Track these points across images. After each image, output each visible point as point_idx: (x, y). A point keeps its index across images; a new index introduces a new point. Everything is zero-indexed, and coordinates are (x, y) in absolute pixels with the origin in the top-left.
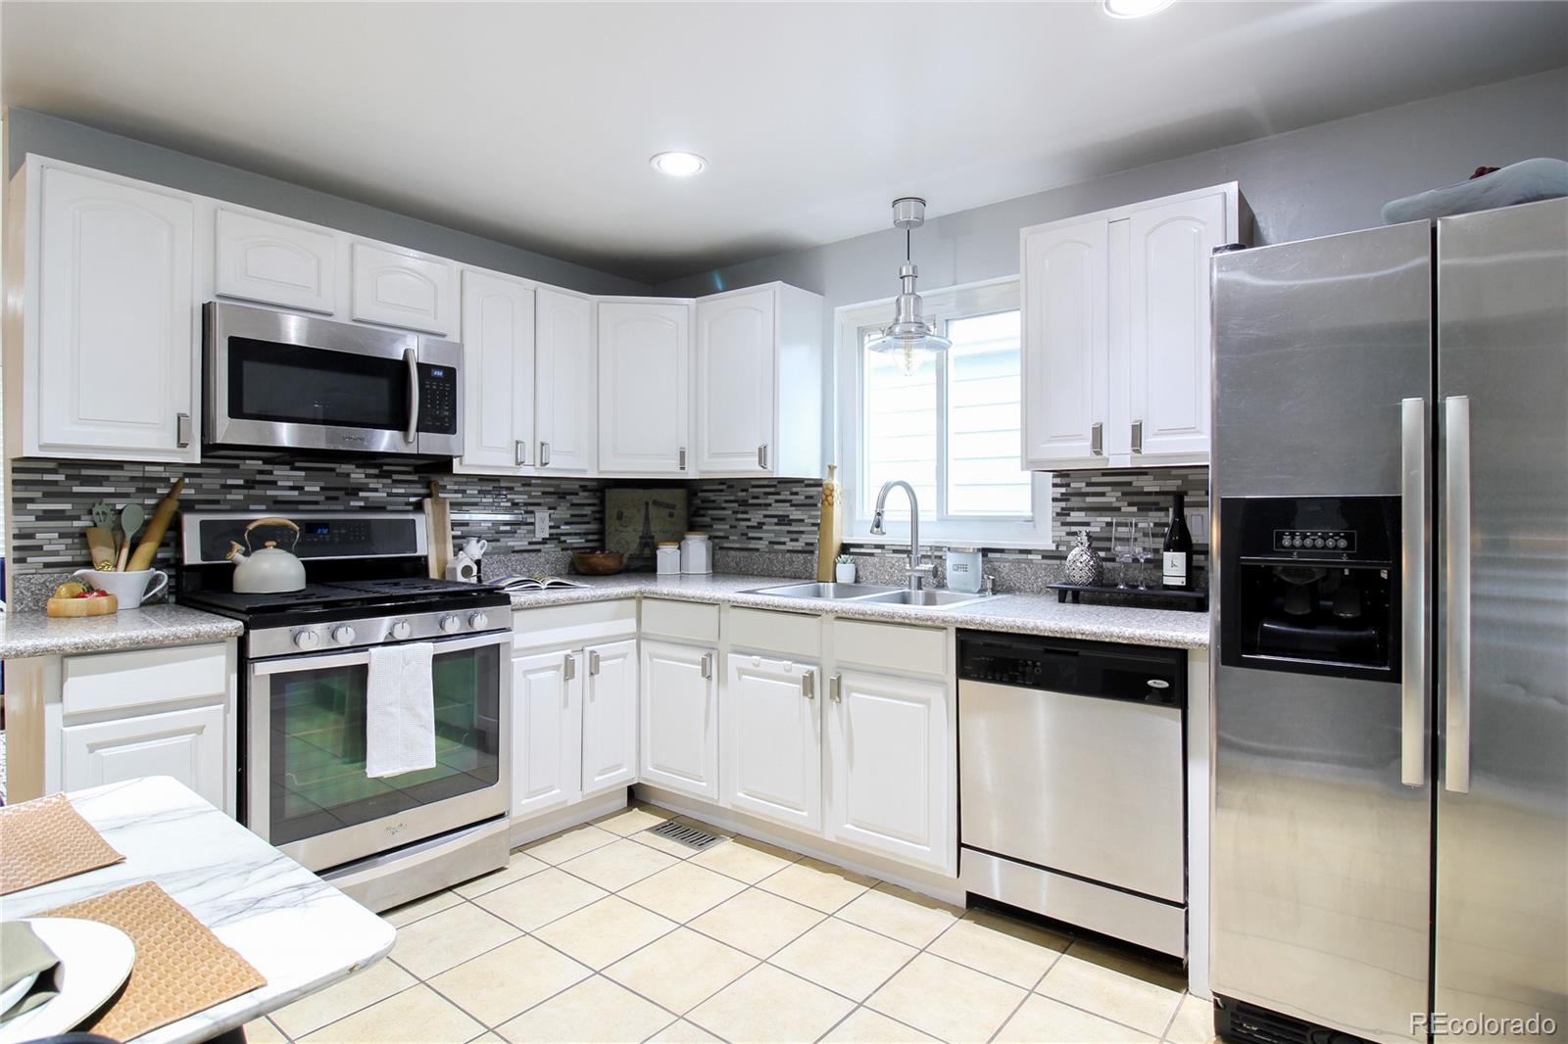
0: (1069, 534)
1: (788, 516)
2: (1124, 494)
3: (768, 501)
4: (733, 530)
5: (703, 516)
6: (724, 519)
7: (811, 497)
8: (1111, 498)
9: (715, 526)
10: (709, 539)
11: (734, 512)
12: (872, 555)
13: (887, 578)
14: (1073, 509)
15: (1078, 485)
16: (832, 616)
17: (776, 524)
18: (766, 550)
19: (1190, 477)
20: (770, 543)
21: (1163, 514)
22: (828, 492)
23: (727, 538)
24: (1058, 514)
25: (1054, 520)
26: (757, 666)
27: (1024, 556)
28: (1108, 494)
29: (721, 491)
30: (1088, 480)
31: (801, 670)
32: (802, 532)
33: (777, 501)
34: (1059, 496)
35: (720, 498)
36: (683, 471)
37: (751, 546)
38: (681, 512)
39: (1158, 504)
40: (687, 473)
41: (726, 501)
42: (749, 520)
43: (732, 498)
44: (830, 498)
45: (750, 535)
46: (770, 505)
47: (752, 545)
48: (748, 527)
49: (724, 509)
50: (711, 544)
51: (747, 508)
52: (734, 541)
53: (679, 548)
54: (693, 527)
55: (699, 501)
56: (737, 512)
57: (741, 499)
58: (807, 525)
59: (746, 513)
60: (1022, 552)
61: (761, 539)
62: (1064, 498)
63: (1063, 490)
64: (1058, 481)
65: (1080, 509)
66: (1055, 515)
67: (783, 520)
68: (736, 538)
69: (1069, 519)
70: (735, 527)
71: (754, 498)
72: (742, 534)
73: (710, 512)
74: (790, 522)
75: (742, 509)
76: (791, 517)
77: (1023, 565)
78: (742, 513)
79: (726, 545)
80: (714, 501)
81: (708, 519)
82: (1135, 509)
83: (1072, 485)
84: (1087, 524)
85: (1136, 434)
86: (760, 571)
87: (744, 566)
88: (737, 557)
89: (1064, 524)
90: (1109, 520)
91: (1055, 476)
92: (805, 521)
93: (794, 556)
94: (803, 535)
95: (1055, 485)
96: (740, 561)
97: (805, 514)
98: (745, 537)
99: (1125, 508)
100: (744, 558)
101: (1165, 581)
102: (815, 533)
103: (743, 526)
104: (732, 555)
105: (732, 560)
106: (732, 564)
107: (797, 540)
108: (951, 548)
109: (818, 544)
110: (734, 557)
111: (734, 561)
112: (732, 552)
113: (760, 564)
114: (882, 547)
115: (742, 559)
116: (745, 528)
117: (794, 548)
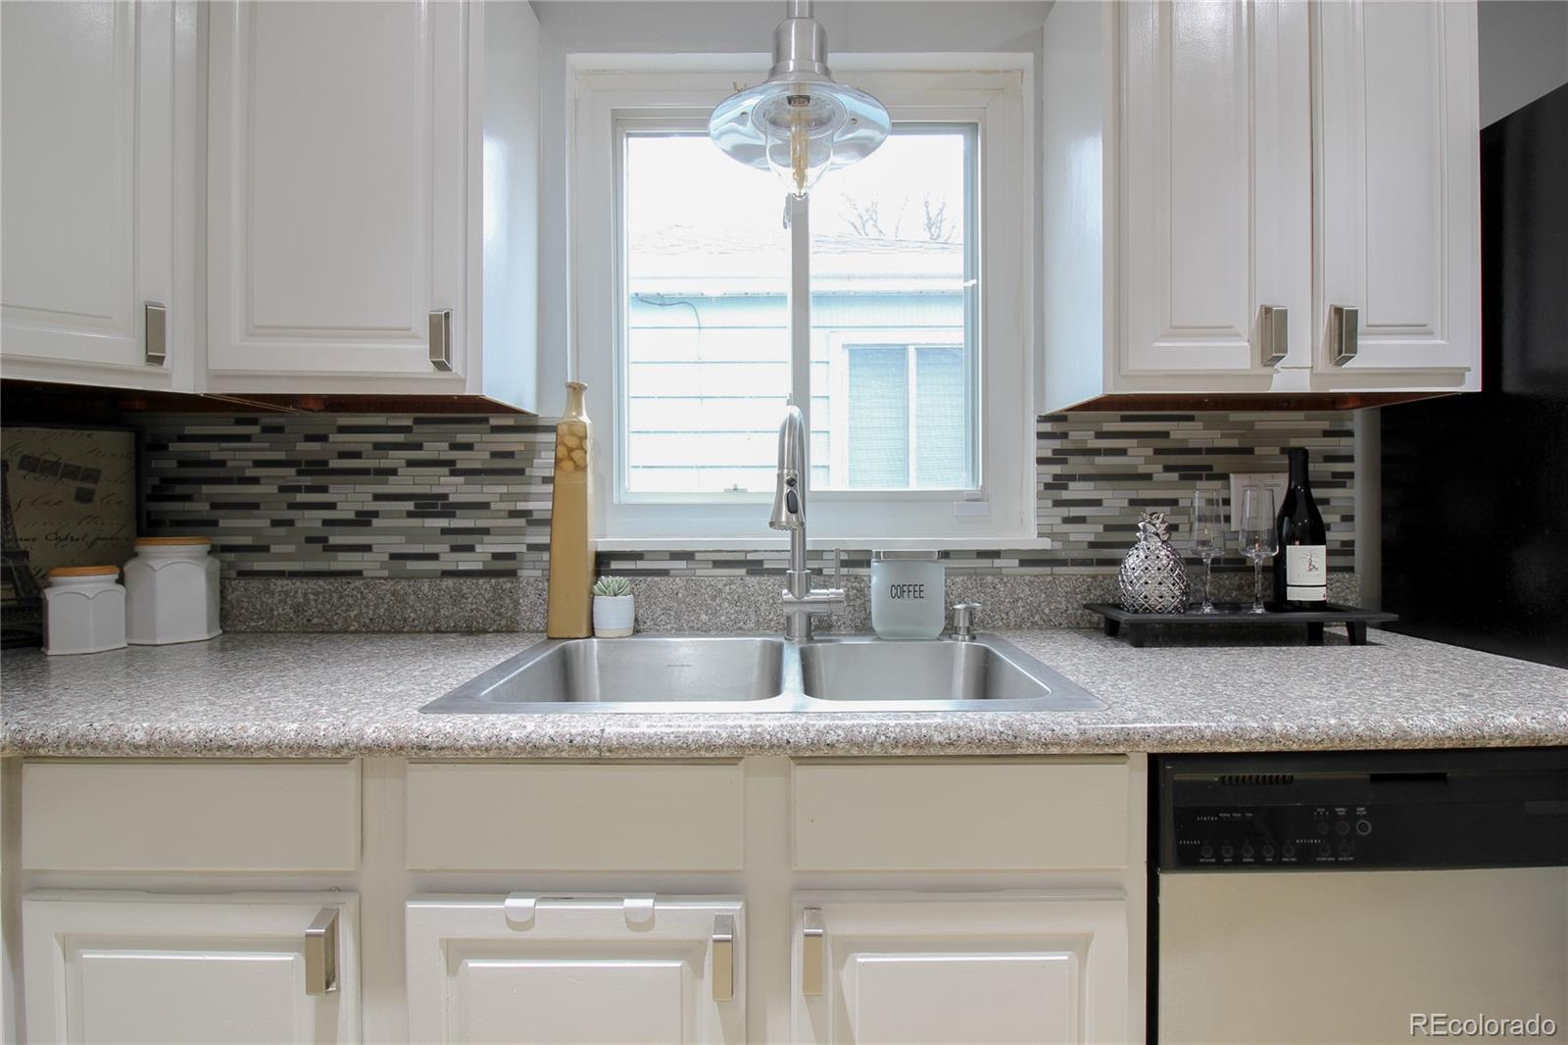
0: (1067, 520)
1: (445, 496)
2: (1157, 452)
3: (384, 464)
4: (282, 531)
5: (188, 498)
6: (255, 506)
7: (510, 455)
8: (1138, 457)
9: (222, 523)
10: (209, 553)
11: (283, 489)
12: (664, 573)
13: (704, 617)
14: (1072, 478)
15: (1082, 435)
17: (410, 514)
18: (385, 573)
19: (1257, 426)
20: (394, 557)
21: (1218, 484)
22: (572, 442)
23: (266, 549)
24: (1048, 486)
25: (1040, 497)
26: (529, 924)
27: (985, 563)
28: (1130, 452)
29: (247, 438)
30: (1098, 429)
32: (486, 531)
33: (411, 463)
34: (1049, 454)
35: (239, 457)
36: (154, 369)
37: (335, 566)
38: (115, 485)
39: (1210, 468)
40: (167, 376)
41: (258, 464)
42: (332, 506)
43: (281, 456)
44: (576, 454)
45: (333, 540)
46: (393, 472)
47: (344, 562)
48: (327, 523)
49: (255, 481)
50: (217, 564)
51: (320, 480)
52: (285, 554)
53: (121, 581)
54: (151, 525)
55: (174, 464)
56: (297, 489)
57: (304, 457)
58: (498, 515)
59: (324, 489)
61: (367, 548)
62: (1059, 457)
63: (1057, 444)
64: (1048, 427)
65: (1084, 478)
66: (1042, 488)
67: (429, 505)
68: (291, 549)
69: (1065, 495)
70: (290, 523)
71: (343, 455)
72: (310, 540)
73: (206, 489)
74: (449, 510)
75: (307, 481)
76: (452, 499)
77: (989, 579)
78: (310, 489)
79: (258, 566)
80: (222, 463)
81: (205, 507)
82: (1175, 476)
83: (1073, 435)
84: (1098, 503)
85: (1345, 330)
86: (367, 621)
87: (319, 611)
88: (296, 592)
89: (1057, 503)
90: (1134, 495)
91: (1043, 419)
92: (493, 506)
93: (466, 585)
94: (486, 538)
95: (1041, 436)
96: (307, 601)
97: (491, 491)
98: (320, 546)
99: (1159, 475)
100: (317, 594)
101: (1293, 595)
102: (519, 532)
103: (312, 520)
104: (280, 588)
105: (280, 601)
106: (280, 609)
107: (470, 549)
108: (878, 553)
109: (533, 556)
110: (287, 593)
111: (286, 603)
112: (280, 582)
113: (367, 606)
114: (687, 556)
115: (312, 597)
116: (319, 524)
117: (462, 567)
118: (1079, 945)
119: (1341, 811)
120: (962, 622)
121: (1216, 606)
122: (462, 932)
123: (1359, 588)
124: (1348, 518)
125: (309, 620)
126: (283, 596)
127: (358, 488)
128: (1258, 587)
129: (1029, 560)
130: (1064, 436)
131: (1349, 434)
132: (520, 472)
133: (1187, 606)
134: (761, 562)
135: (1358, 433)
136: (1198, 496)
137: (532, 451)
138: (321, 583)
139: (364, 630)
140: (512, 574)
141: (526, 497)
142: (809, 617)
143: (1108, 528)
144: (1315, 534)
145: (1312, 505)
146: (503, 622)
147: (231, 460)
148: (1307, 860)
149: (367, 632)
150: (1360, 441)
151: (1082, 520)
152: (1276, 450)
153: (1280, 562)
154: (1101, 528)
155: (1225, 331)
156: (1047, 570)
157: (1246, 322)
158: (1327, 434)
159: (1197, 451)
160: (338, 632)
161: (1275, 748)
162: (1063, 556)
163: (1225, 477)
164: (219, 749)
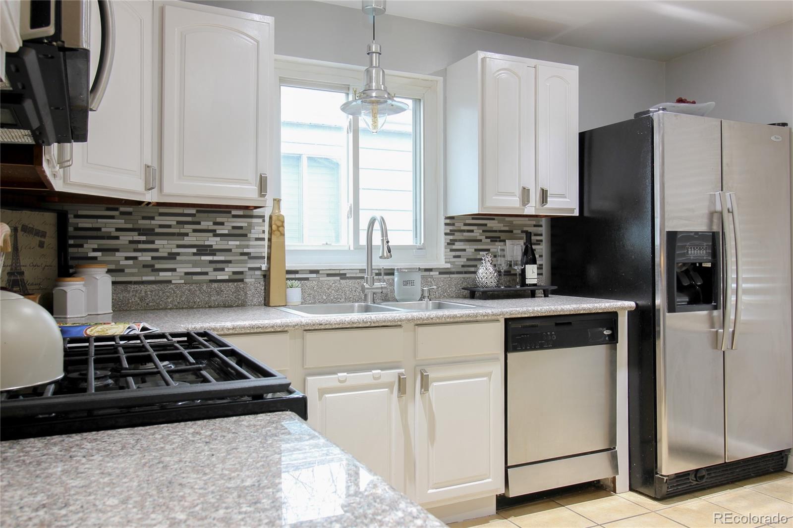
0: (455, 257)
1: (211, 246)
2: (484, 231)
3: (182, 231)
4: (129, 262)
5: (80, 246)
6: (117, 250)
7: (241, 228)
8: (477, 233)
10: (107, 272)
11: (131, 242)
12: (307, 279)
13: (324, 297)
14: (456, 241)
15: (459, 225)
17: (194, 254)
18: (183, 281)
19: (514, 223)
20: (187, 274)
21: (502, 243)
22: (279, 224)
23: (122, 271)
24: (448, 244)
25: (446, 248)
26: (345, 381)
27: (427, 273)
28: (475, 231)
29: (112, 217)
30: (464, 222)
31: (390, 375)
32: (230, 262)
33: (195, 231)
34: (448, 231)
35: (109, 226)
36: (146, 192)
37: (158, 278)
38: (51, 239)
39: (499, 237)
41: (118, 230)
42: (157, 250)
43: (130, 226)
44: (281, 229)
45: (157, 266)
46: (187, 235)
47: (163, 275)
48: (153, 258)
49: (117, 238)
51: (151, 238)
52: (133, 273)
56: (139, 242)
57: (142, 227)
58: (235, 254)
59: (153, 242)
60: (427, 270)
61: (174, 270)
62: (452, 233)
63: (451, 228)
64: (448, 221)
65: (460, 241)
66: (446, 244)
67: (203, 250)
68: (135, 270)
69: (454, 247)
70: (135, 258)
71: (162, 226)
72: (144, 266)
73: (90, 242)
74: (212, 251)
75: (143, 238)
76: (214, 247)
77: (429, 279)
78: (144, 242)
80: (99, 229)
81: (88, 250)
82: (489, 240)
83: (456, 224)
84: (464, 250)
85: (544, 195)
86: (177, 303)
87: (153, 300)
88: (141, 291)
89: (452, 250)
90: (476, 247)
91: (447, 218)
92: (233, 251)
93: (223, 286)
94: (230, 265)
95: (446, 224)
96: (146, 295)
97: (233, 243)
98: (150, 269)
99: (484, 240)
100: (151, 291)
101: (528, 282)
102: (245, 262)
103: (146, 257)
104: (133, 289)
105: (133, 295)
106: (133, 299)
107: (223, 270)
108: (398, 269)
109: (251, 272)
110: (137, 291)
111: (136, 296)
112: (133, 286)
113: (176, 297)
114: (316, 272)
115: (149, 293)
116: (150, 258)
117: (219, 278)
118: (489, 375)
119: (549, 333)
120: (426, 294)
121: (505, 286)
122: (324, 386)
123: (545, 281)
124: (541, 256)
125: (148, 304)
126: (134, 293)
127: (170, 242)
128: (518, 280)
129: (443, 272)
130: (453, 225)
131: (541, 226)
132: (246, 235)
133: (498, 286)
134: (345, 274)
135: (544, 226)
136: (497, 247)
137: (250, 226)
138: (154, 286)
139: (175, 307)
140: (242, 280)
141: (248, 247)
142: (374, 293)
143: (468, 260)
144: (534, 261)
145: (533, 251)
146: (240, 302)
147: (104, 227)
148: (542, 348)
149: (177, 309)
150: (544, 230)
151: (459, 257)
152: (520, 231)
153: (523, 271)
154: (465, 260)
155: (512, 194)
156: (448, 276)
157: (518, 192)
158: (535, 226)
159: (495, 231)
160: (162, 309)
161: (533, 315)
162: (453, 270)
163: (504, 241)
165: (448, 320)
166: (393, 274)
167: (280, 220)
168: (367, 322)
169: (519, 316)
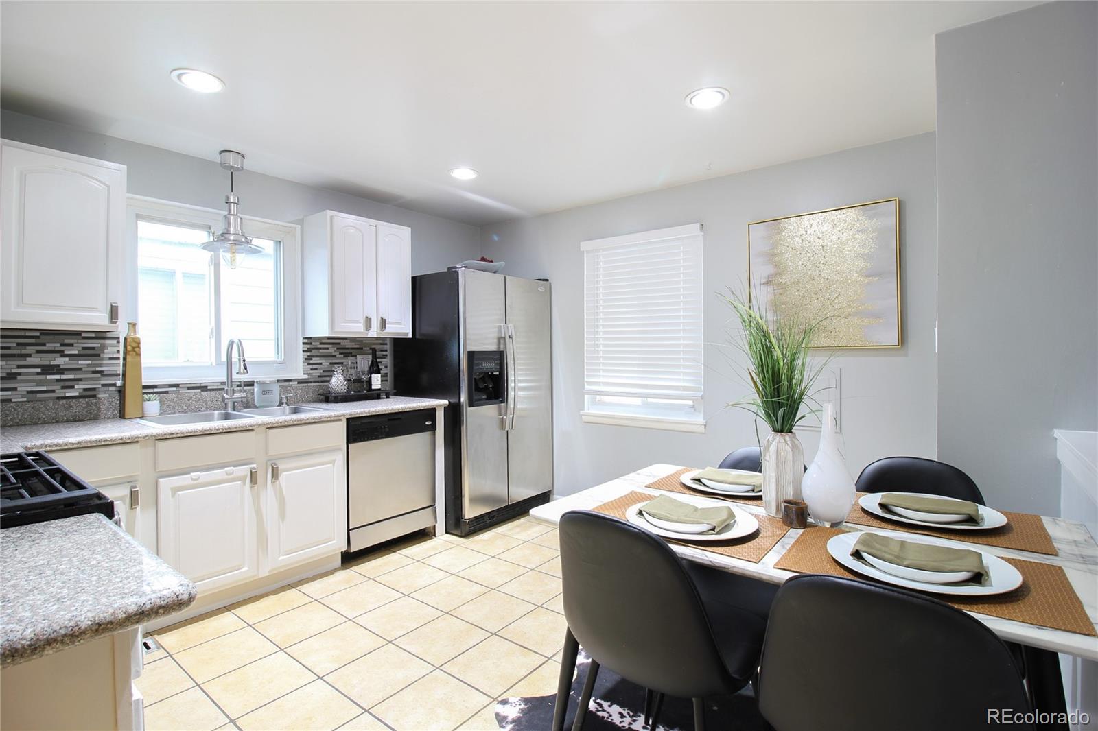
0: (312, 369)
1: (58, 366)
2: (338, 349)
3: (24, 352)
7: (93, 348)
8: (332, 350)
12: (166, 392)
13: (185, 408)
14: (313, 356)
15: (316, 344)
16: (264, 428)
17: (38, 374)
18: (25, 400)
19: (364, 341)
20: (30, 392)
21: (353, 358)
22: (135, 345)
24: (306, 359)
25: (304, 362)
26: (197, 479)
27: (287, 383)
28: (330, 349)
30: (320, 342)
31: (244, 470)
32: (80, 380)
33: (39, 352)
34: (306, 349)
39: (351, 353)
44: (137, 350)
46: (29, 355)
58: (87, 372)
60: (286, 381)
61: (14, 389)
62: (309, 350)
63: (309, 346)
64: (306, 341)
65: (317, 356)
66: (304, 359)
67: (49, 369)
69: (311, 362)
74: (60, 371)
76: (62, 367)
82: (342, 356)
83: (313, 343)
84: (321, 364)
85: (384, 323)
86: (18, 420)
89: (309, 364)
90: (331, 361)
91: (304, 338)
92: (84, 369)
93: (72, 402)
94: (80, 382)
95: (304, 343)
97: (83, 363)
99: (338, 356)
101: (373, 387)
102: (98, 379)
107: (73, 387)
108: (257, 382)
109: (105, 389)
113: (17, 414)
114: (177, 386)
117: (67, 395)
118: (333, 462)
119: (383, 427)
120: (284, 401)
121: (355, 392)
122: (177, 484)
123: (389, 386)
124: (386, 367)
127: (9, 363)
128: (365, 386)
129: (301, 382)
130: (311, 344)
131: (386, 344)
132: (98, 355)
133: (348, 391)
134: (206, 387)
135: (388, 343)
136: (349, 361)
137: (103, 348)
139: (16, 425)
140: (94, 396)
141: (100, 365)
142: (234, 403)
143: (323, 371)
144: (378, 372)
145: (377, 363)
146: (92, 416)
148: (377, 438)
150: (388, 347)
151: (316, 369)
152: (368, 348)
153: (370, 379)
154: (322, 371)
155: (358, 322)
156: (306, 385)
157: (363, 320)
158: (381, 344)
159: (348, 349)
161: (368, 414)
162: (311, 380)
163: (356, 356)
164: (104, 441)
165: (296, 423)
166: (253, 385)
167: (134, 341)
168: (219, 429)
169: (357, 416)
